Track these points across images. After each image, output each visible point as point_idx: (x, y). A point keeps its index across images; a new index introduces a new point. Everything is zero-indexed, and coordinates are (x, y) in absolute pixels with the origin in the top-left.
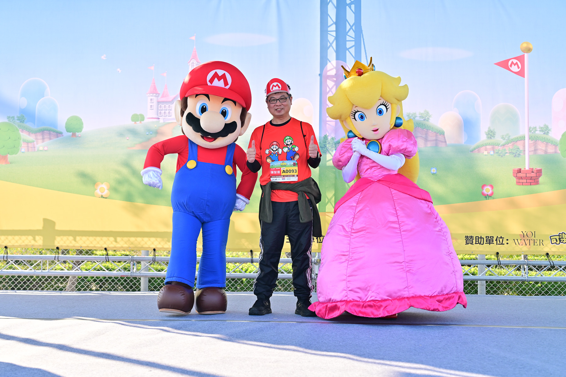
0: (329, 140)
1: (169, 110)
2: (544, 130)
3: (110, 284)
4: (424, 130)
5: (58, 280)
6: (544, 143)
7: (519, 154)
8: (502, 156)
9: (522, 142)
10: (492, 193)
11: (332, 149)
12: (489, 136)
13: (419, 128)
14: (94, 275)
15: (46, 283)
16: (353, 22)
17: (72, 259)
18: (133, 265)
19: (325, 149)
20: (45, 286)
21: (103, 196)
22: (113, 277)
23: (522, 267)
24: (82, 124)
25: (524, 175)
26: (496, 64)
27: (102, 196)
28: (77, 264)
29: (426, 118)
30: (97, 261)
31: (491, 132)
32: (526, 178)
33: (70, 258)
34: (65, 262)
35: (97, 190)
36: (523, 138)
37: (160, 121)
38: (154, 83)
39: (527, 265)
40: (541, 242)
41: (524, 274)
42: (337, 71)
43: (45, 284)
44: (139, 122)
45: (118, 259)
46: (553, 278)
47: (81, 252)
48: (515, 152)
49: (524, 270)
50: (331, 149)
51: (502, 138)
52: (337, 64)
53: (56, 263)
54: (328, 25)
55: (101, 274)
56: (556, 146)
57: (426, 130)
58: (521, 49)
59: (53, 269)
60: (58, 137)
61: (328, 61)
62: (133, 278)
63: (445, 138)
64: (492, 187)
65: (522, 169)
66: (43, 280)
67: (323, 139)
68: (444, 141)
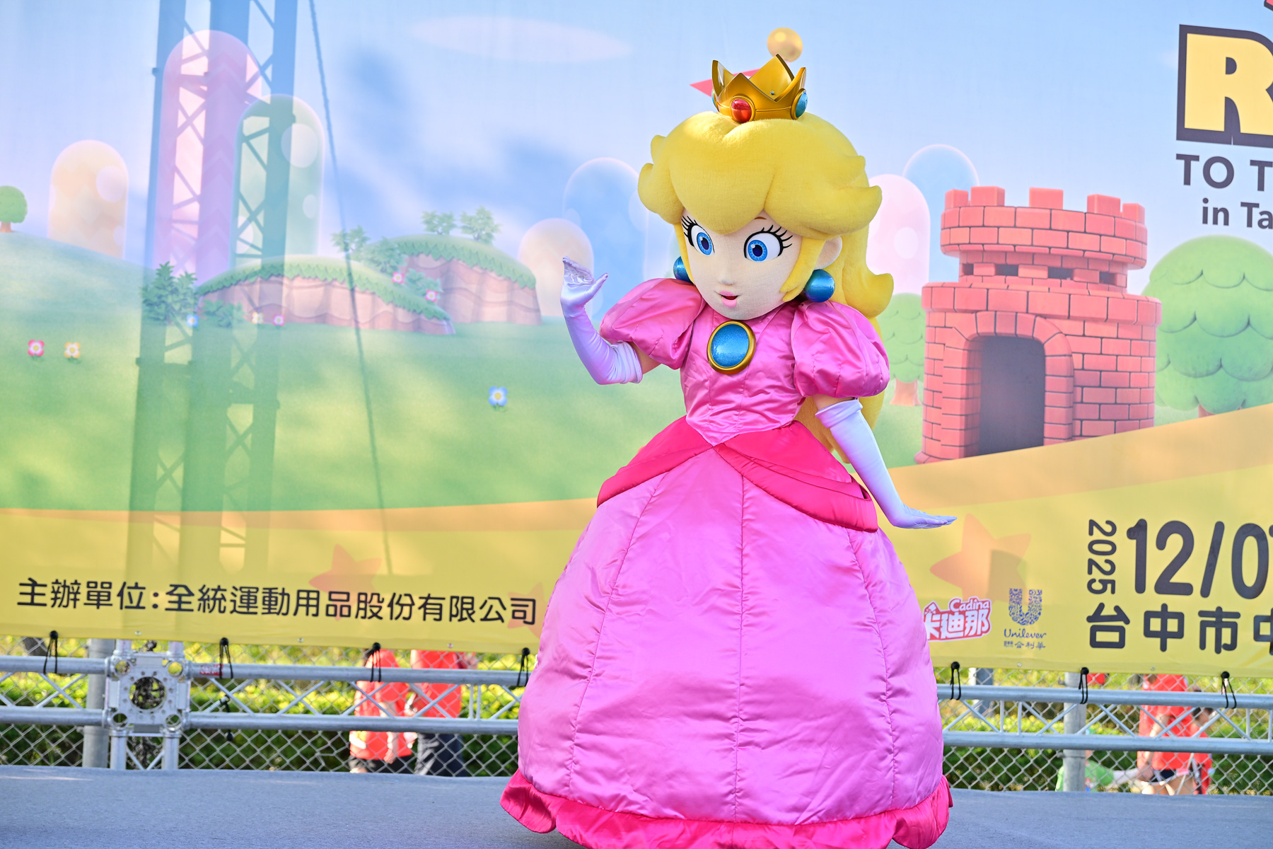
0: (175, 280)
4: (476, 269)
11: (184, 310)
13: (461, 262)
19: (162, 309)
29: (484, 233)
42: (211, 65)
50: (180, 309)
52: (213, 40)
57: (480, 271)
58: (769, 48)
61: (186, 31)
63: (535, 297)
67: (157, 276)
68: (531, 305)
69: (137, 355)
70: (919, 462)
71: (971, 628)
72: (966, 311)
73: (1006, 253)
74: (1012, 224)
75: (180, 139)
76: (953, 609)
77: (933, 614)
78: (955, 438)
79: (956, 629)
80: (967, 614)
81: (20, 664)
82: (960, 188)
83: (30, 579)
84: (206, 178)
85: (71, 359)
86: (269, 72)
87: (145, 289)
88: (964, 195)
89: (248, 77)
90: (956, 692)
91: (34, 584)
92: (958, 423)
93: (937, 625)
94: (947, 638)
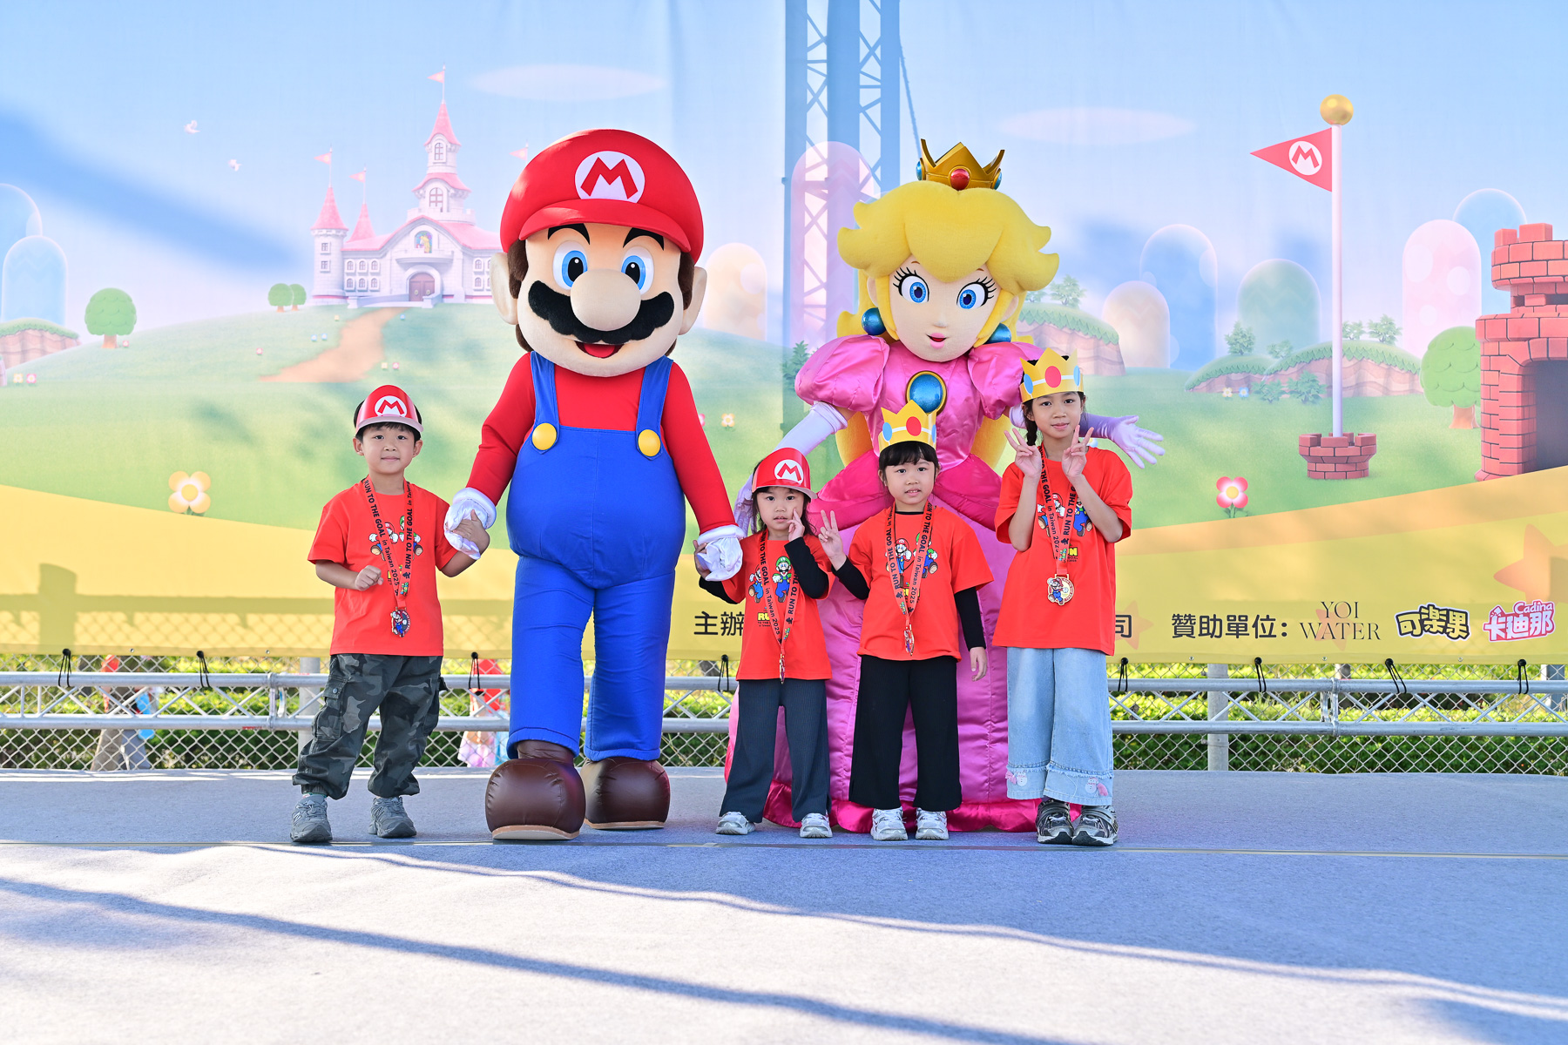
1: (373, 274)
2: (1383, 332)
3: (213, 749)
4: (1065, 330)
5: (69, 741)
6: (1382, 365)
7: (1316, 397)
8: (1271, 402)
9: (1325, 362)
10: (1245, 501)
12: (1238, 347)
13: (1051, 325)
14: (169, 725)
15: (36, 749)
16: (877, 35)
17: (106, 683)
18: (278, 698)
20: (33, 758)
21: (193, 510)
22: (222, 732)
23: (1322, 697)
24: (133, 311)
25: (1329, 452)
26: (1258, 154)
27: (189, 508)
28: (122, 699)
29: (1071, 298)
30: (179, 690)
31: (1242, 337)
32: (1335, 460)
33: (99, 680)
34: (88, 691)
35: (174, 492)
36: (1325, 354)
37: (348, 304)
38: (333, 201)
39: (1335, 693)
40: (1373, 632)
41: (1327, 717)
42: (830, 171)
43: (32, 753)
44: (291, 307)
45: (235, 680)
46: (1404, 726)
47: (132, 663)
48: (1304, 390)
49: (1329, 707)
51: (1271, 353)
52: (831, 150)
53: (63, 694)
54: (808, 46)
55: (186, 722)
56: (1412, 374)
57: (1069, 332)
58: (1322, 113)
59: (54, 712)
60: (65, 348)
61: (807, 143)
62: (276, 733)
63: (1119, 352)
64: (1244, 483)
65: (1325, 436)
66: (27, 740)
67: (794, 354)
68: (1116, 360)
69: (782, 422)
70: (1479, 480)
71: (1536, 628)
72: (1519, 340)
73: (1556, 283)
74: (1561, 257)
75: (806, 236)
76: (1518, 612)
77: (1498, 617)
78: (1514, 456)
79: (1521, 629)
80: (1531, 615)
81: (699, 683)
82: (1509, 227)
83: (703, 613)
84: (831, 268)
85: (727, 428)
86: (878, 173)
87: (785, 365)
88: (1513, 233)
89: (861, 179)
90: (1524, 686)
91: (707, 616)
92: (1516, 442)
93: (1503, 626)
94: (1513, 638)
